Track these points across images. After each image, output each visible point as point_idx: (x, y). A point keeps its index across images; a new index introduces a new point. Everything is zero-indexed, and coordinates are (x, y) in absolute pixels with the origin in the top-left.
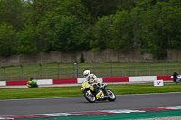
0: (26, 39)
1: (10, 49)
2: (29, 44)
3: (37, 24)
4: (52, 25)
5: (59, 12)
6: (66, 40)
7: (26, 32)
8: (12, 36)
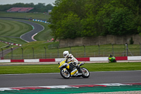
0: (88, 25)
1: (75, 33)
2: (90, 29)
3: (97, 13)
4: (108, 15)
5: (114, 5)
6: (119, 26)
7: (88, 20)
8: (77, 23)
